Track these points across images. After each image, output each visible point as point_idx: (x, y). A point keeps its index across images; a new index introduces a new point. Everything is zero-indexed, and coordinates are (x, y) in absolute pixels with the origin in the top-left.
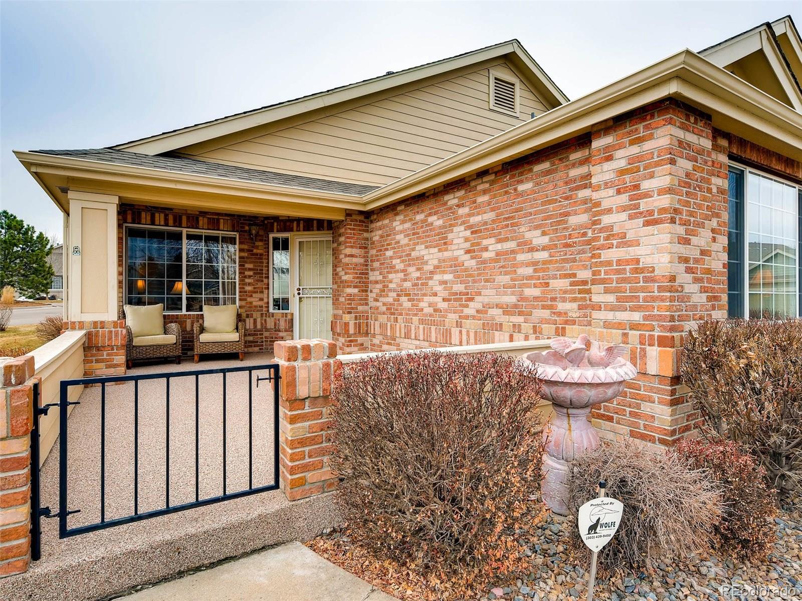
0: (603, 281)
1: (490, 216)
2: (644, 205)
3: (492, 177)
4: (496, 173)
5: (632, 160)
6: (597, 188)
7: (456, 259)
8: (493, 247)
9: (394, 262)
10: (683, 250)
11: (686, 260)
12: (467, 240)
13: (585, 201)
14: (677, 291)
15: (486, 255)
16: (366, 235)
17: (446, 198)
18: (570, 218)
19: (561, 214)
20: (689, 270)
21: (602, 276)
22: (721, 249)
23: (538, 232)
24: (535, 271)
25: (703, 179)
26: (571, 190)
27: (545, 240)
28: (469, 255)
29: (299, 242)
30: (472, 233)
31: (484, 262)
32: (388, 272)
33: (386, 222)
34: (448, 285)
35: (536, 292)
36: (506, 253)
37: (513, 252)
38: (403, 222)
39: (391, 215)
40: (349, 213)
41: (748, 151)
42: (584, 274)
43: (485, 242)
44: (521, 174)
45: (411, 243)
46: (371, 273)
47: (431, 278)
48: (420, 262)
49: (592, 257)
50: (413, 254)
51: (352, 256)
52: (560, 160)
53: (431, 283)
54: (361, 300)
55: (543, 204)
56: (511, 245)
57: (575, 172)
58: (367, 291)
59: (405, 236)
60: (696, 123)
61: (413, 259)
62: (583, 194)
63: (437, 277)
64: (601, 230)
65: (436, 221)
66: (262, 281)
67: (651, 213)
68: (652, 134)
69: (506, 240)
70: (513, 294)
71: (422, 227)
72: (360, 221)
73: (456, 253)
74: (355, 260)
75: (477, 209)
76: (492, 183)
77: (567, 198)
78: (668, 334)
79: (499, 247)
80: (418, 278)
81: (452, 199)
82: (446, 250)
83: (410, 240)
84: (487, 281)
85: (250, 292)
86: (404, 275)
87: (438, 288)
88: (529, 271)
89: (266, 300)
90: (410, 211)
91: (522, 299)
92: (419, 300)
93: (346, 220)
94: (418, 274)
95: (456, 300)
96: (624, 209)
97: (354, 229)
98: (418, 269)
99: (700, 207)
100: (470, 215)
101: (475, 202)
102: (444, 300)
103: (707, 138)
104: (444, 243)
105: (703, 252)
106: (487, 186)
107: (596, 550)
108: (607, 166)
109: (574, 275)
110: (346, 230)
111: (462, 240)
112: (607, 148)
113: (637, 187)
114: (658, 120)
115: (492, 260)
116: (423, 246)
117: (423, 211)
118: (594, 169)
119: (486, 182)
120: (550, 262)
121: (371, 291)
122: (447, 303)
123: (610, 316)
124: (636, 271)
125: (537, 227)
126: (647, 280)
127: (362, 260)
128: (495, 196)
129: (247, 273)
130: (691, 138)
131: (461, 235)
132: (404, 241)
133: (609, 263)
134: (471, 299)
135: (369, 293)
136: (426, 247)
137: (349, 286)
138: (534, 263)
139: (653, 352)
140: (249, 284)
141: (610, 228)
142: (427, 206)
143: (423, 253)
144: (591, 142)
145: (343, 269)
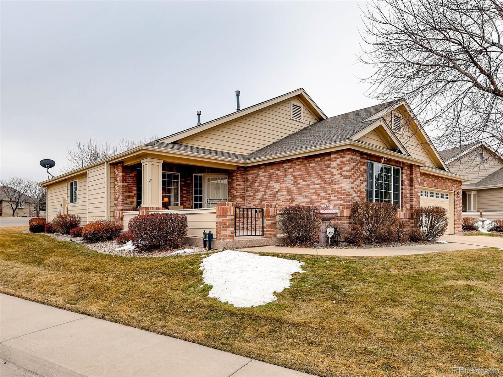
0: (334, 193)
1: (300, 173)
2: (344, 174)
3: (302, 160)
4: (303, 159)
5: (341, 162)
6: (332, 168)
7: (288, 187)
8: (301, 183)
9: (259, 188)
10: (353, 186)
11: (353, 188)
12: (292, 180)
13: (330, 171)
14: (351, 196)
15: (299, 186)
16: (244, 176)
17: (284, 165)
18: (326, 175)
19: (323, 174)
20: (354, 191)
21: (334, 192)
22: (365, 186)
23: (317, 179)
24: (315, 191)
25: (358, 168)
26: (326, 167)
27: (319, 182)
28: (293, 186)
29: (208, 178)
30: (294, 178)
31: (299, 188)
32: (256, 192)
33: (255, 171)
34: (285, 196)
35: (316, 197)
36: (306, 185)
37: (308, 185)
38: (264, 172)
39: (258, 169)
40: (238, 167)
41: (373, 158)
42: (329, 192)
43: (299, 181)
44: (311, 161)
45: (268, 180)
46: (246, 192)
47: (277, 194)
48: (272, 188)
49: (331, 187)
50: (269, 185)
51: (239, 185)
52: (323, 158)
53: (277, 196)
54: (242, 203)
55: (318, 171)
56: (308, 183)
57: (327, 162)
58: (245, 200)
59: (265, 178)
60: (356, 153)
61: (269, 187)
62: (329, 169)
63: (279, 193)
64: (333, 180)
65: (279, 173)
66: (190, 196)
67: (345, 176)
68: (345, 156)
69: (306, 181)
70: (308, 198)
71: (273, 175)
72: (243, 171)
73: (288, 185)
74: (240, 187)
75: (296, 170)
76: (301, 162)
77: (325, 170)
78: (348, 206)
79: (304, 183)
80: (271, 194)
81: (286, 166)
82: (284, 184)
83: (267, 179)
84: (299, 194)
85: (185, 200)
86: (264, 193)
87: (280, 198)
88: (314, 191)
89: (191, 205)
90: (267, 168)
91: (311, 200)
92: (272, 202)
93: (237, 170)
94: (271, 192)
95: (287, 201)
96: (339, 174)
97: (240, 174)
98: (271, 191)
99: (357, 175)
100: (293, 172)
101: (295, 168)
102: (283, 202)
103: (359, 157)
104: (282, 181)
105: (358, 186)
106: (300, 163)
107: (330, 237)
108: (335, 162)
109: (327, 192)
110: (237, 174)
111: (290, 180)
112: (335, 158)
113: (342, 169)
114: (346, 153)
115: (301, 188)
116: (273, 182)
117: (273, 169)
118: (332, 163)
119: (299, 161)
120: (320, 188)
121: (247, 200)
122: (284, 203)
123: (335, 203)
124: (342, 191)
125: (316, 178)
126: (344, 193)
127: (243, 187)
128: (302, 167)
129: (184, 192)
130: (354, 157)
131: (290, 178)
132: (264, 179)
133: (335, 189)
134: (294, 201)
135: (245, 201)
136: (275, 182)
137: (238, 198)
138: (315, 189)
139: (345, 211)
140: (185, 197)
141: (335, 179)
142: (275, 167)
143: (273, 184)
144: (331, 155)
145: (235, 191)
